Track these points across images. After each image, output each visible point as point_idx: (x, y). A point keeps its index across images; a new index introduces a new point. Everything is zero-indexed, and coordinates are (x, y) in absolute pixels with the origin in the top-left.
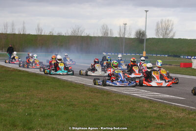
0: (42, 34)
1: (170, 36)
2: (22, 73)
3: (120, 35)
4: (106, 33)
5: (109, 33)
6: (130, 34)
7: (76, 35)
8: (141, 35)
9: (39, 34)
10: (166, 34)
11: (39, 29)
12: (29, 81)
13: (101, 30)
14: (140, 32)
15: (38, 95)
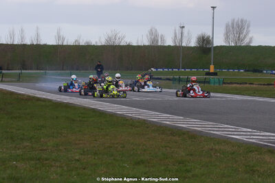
0: (65, 44)
1: (244, 43)
2: (43, 103)
3: (175, 43)
4: (155, 40)
5: (160, 40)
6: (189, 41)
7: (111, 43)
8: (205, 42)
9: (61, 43)
10: (239, 40)
11: (59, 37)
12: (57, 117)
13: (147, 36)
14: (203, 37)
15: (77, 142)
